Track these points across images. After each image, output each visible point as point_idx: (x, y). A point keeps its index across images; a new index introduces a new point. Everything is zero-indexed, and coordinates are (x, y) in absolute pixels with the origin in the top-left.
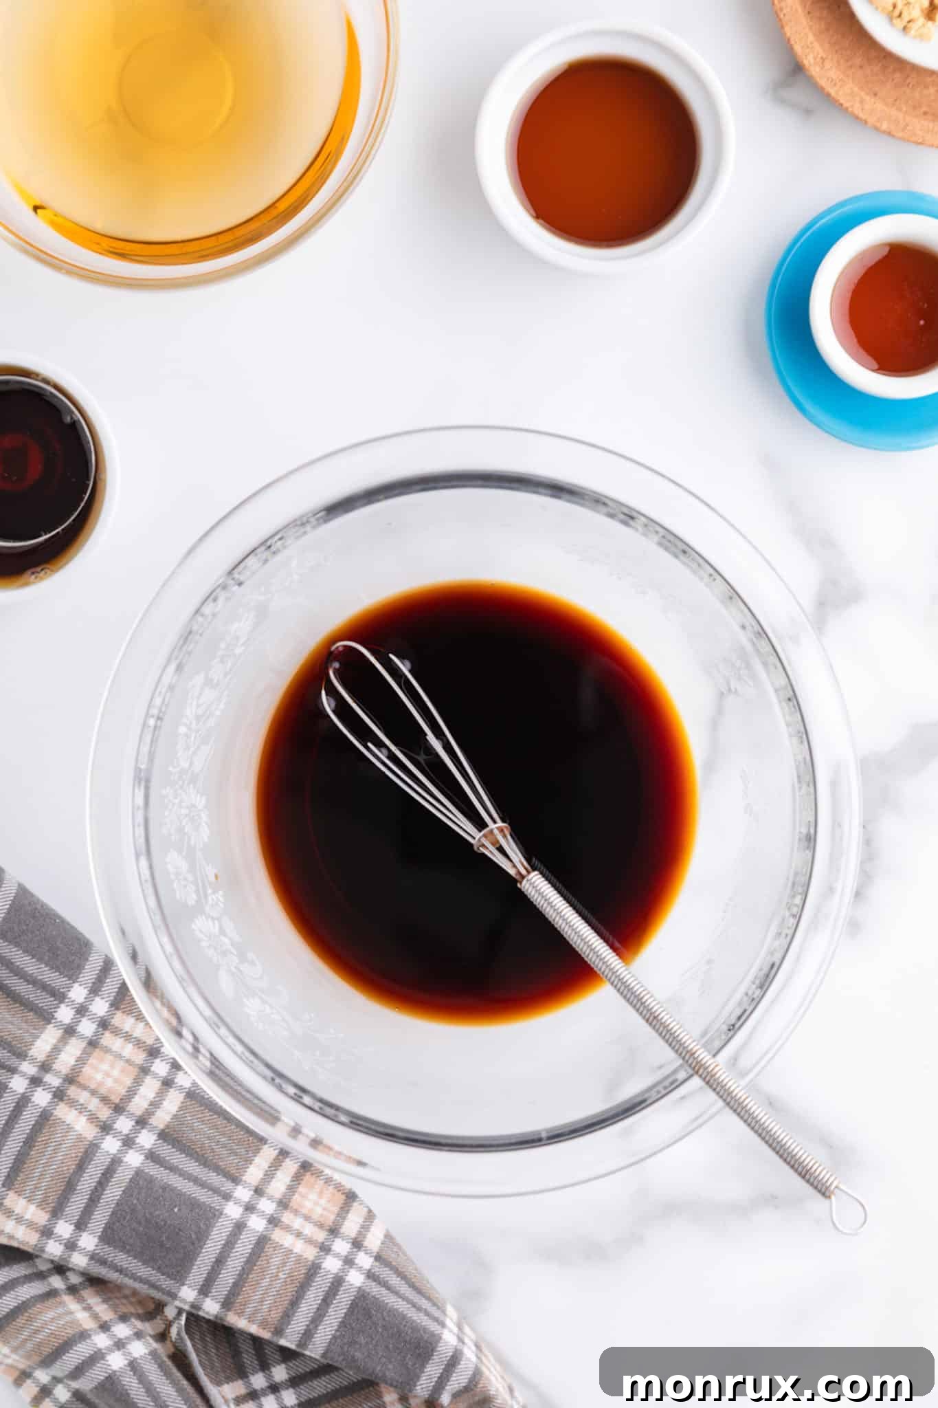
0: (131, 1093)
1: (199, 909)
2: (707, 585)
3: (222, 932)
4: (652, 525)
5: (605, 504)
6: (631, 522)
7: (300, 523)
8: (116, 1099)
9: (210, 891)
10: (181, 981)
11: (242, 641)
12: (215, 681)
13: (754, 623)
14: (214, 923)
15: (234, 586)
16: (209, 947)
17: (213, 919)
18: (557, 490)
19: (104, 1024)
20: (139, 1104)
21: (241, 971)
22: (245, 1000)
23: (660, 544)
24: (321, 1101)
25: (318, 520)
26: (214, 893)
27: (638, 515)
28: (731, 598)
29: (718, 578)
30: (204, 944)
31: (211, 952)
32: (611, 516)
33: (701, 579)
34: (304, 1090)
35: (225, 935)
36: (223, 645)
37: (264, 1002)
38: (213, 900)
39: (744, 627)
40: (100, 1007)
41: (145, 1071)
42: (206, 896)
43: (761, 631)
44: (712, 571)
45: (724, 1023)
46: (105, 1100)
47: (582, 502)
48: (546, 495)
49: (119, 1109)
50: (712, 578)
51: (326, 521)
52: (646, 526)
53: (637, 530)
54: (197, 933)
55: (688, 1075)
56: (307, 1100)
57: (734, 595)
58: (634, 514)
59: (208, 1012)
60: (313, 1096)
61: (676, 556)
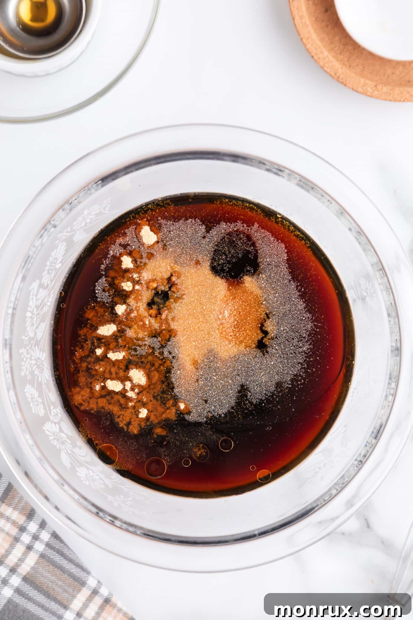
1: (46, 419)
2: (327, 206)
3: (61, 430)
4: (292, 173)
5: (264, 164)
6: (280, 173)
7: (86, 188)
9: (52, 407)
10: (40, 460)
11: (60, 260)
12: (45, 285)
13: (357, 227)
14: (56, 426)
15: (52, 228)
16: (55, 439)
17: (55, 423)
18: (235, 157)
21: (74, 453)
22: (77, 469)
23: (298, 185)
24: (125, 523)
25: (97, 185)
26: (54, 408)
27: (284, 169)
28: (342, 213)
29: (333, 202)
30: (51, 438)
31: (55, 443)
32: (268, 170)
33: (324, 203)
34: (115, 518)
35: (63, 432)
36: (48, 263)
37: (88, 469)
38: (54, 412)
39: (350, 229)
42: (50, 410)
43: (360, 231)
44: (329, 198)
45: (356, 460)
47: (251, 163)
48: (229, 161)
50: (330, 202)
51: (102, 186)
52: (289, 175)
53: (283, 177)
54: (47, 432)
55: (338, 492)
56: (118, 523)
57: (343, 212)
58: (282, 169)
59: (56, 477)
60: (121, 520)
61: (308, 191)
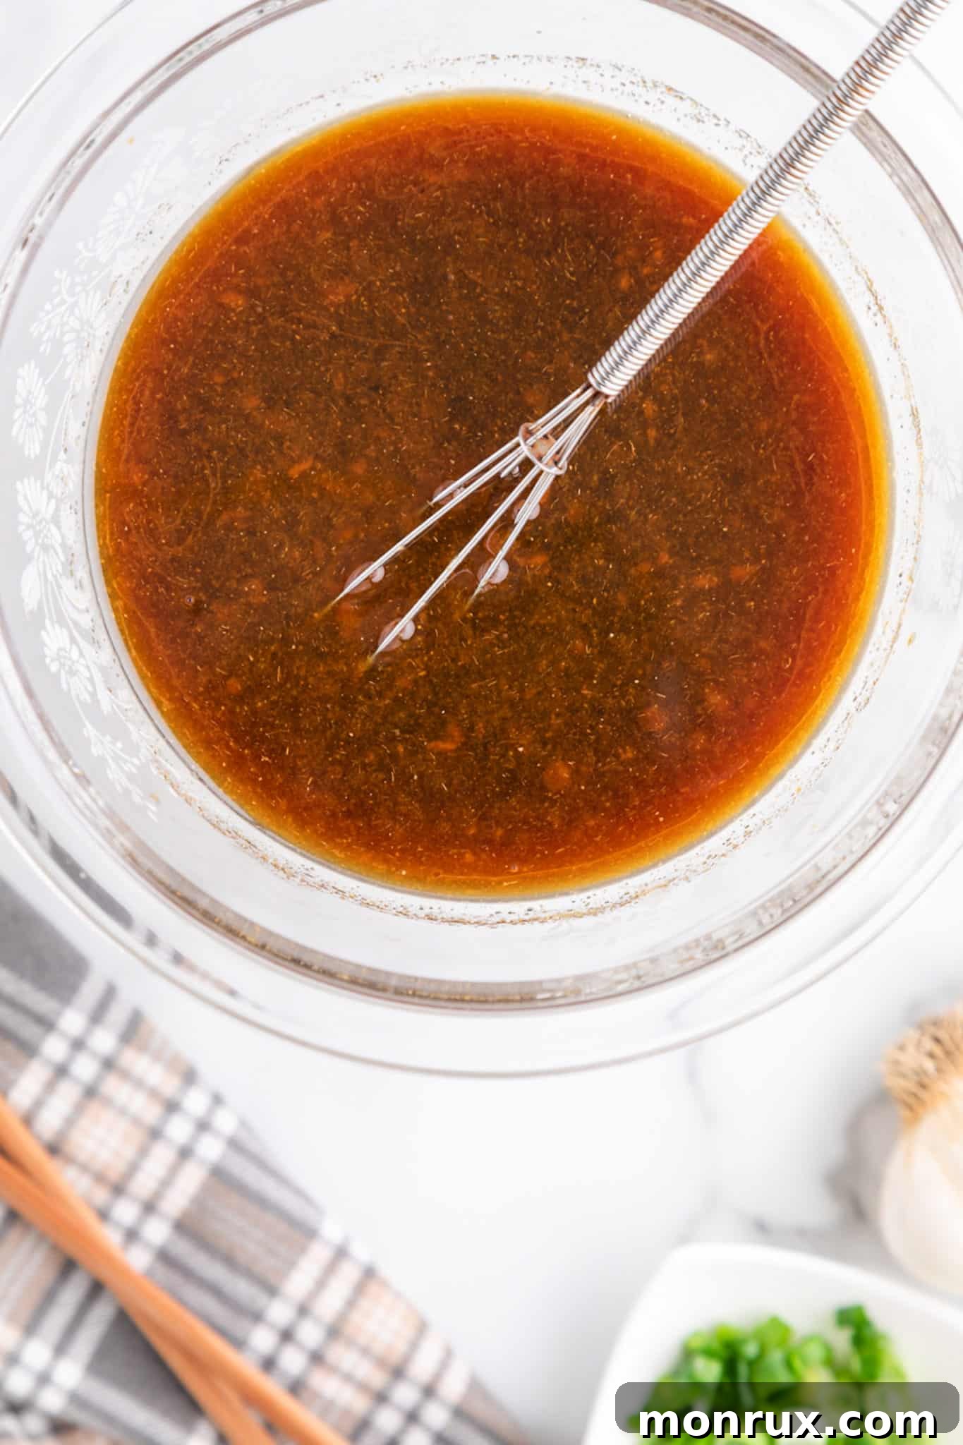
0: (133, 1168)
8: (113, 1175)
19: (109, 1064)
20: (144, 1183)
40: (104, 1040)
41: (155, 1134)
46: (100, 1178)
49: (118, 1190)
